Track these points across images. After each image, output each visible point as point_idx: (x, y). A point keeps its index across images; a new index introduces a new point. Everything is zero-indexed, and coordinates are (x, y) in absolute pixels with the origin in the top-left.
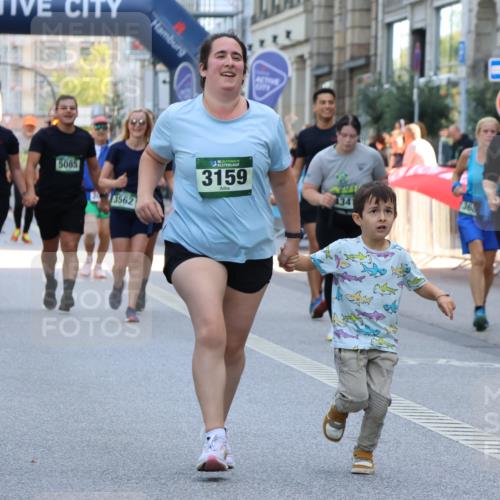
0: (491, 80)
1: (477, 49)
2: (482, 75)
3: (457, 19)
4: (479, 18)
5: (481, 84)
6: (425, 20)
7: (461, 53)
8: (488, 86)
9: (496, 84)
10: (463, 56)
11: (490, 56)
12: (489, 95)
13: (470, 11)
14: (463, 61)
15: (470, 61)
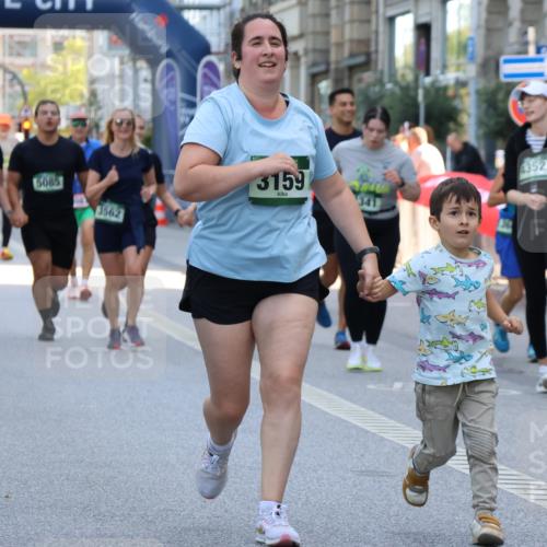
0: (503, 79)
1: (488, 46)
2: (492, 74)
3: (465, 12)
4: (490, 12)
5: (493, 84)
6: (430, 14)
7: (470, 49)
8: (500, 86)
9: (508, 84)
10: (473, 52)
11: (500, 53)
12: (500, 96)
13: (479, 4)
14: (472, 59)
15: (479, 59)
